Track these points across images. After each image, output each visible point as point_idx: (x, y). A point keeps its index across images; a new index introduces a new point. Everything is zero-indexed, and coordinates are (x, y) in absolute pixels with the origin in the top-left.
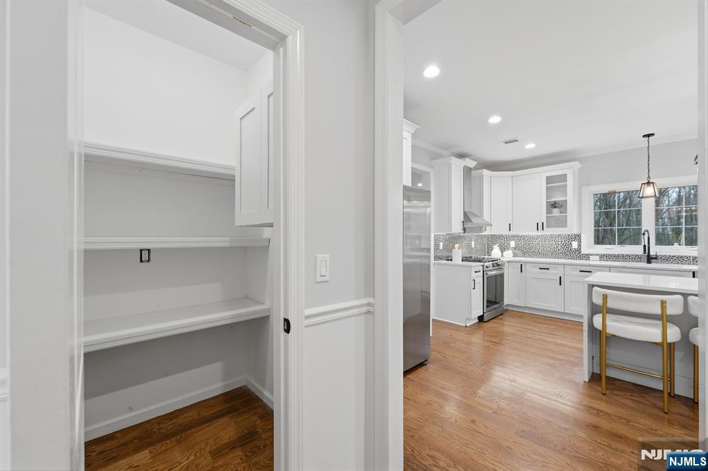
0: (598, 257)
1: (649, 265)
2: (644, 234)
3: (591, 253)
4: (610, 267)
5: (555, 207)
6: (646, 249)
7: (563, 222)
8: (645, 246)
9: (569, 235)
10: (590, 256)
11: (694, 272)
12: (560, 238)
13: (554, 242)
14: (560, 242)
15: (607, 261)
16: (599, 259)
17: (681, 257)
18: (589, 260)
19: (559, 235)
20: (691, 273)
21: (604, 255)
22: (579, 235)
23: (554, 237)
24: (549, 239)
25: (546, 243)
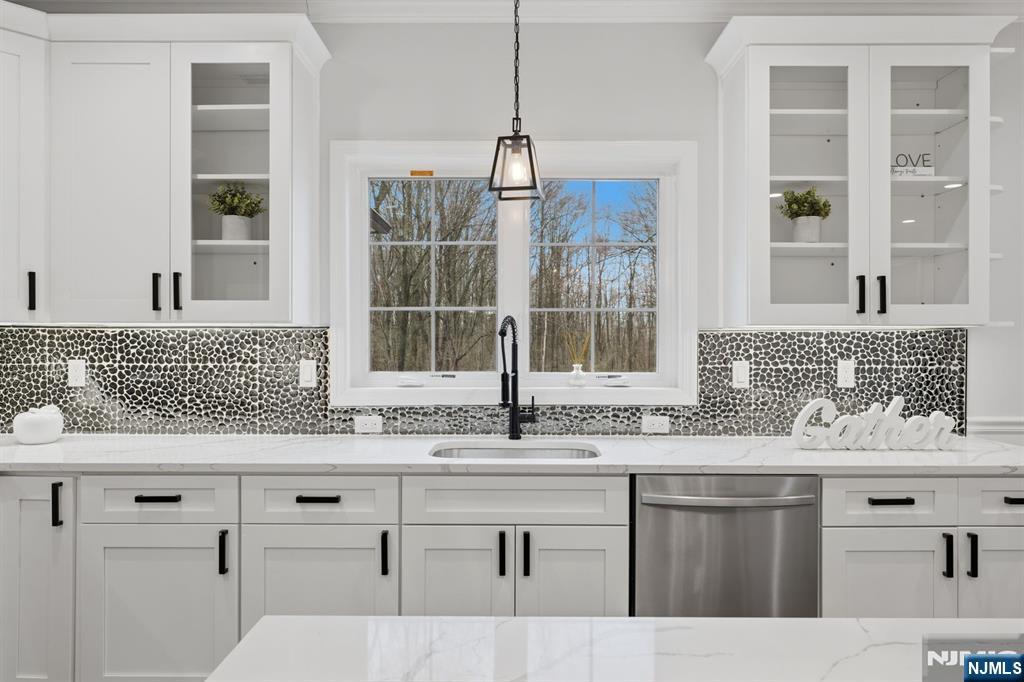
0: (378, 419)
1: (515, 443)
2: (503, 334)
3: (357, 403)
4: (400, 475)
5: (232, 211)
6: (510, 385)
7: (253, 279)
8: (505, 377)
9: (288, 335)
10: (357, 419)
11: (633, 477)
12: (258, 347)
13: (238, 364)
14: (259, 364)
15: (404, 432)
16: (380, 429)
17: (589, 411)
18: (353, 432)
19: (255, 334)
20: (627, 479)
21: (395, 410)
22: (323, 335)
23: (237, 341)
24: (218, 350)
25: (210, 365)
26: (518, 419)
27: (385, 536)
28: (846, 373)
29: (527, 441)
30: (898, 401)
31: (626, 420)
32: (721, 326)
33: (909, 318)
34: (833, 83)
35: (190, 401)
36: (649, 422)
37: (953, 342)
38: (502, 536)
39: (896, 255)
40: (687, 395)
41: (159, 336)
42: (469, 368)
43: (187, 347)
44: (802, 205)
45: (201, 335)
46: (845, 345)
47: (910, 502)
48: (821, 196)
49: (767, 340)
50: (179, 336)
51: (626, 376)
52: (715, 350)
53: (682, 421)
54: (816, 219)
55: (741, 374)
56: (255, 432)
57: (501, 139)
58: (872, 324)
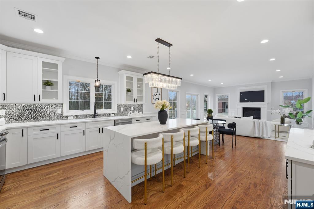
3: (69, 115)
5: (48, 85)
8: (95, 110)
9: (55, 105)
10: (68, 117)
11: (114, 120)
12: (49, 107)
13: (44, 110)
14: (49, 109)
15: (77, 119)
16: (73, 118)
17: (104, 114)
18: (68, 119)
19: (48, 105)
20: (113, 121)
21: (75, 116)
22: (62, 104)
23: (44, 106)
24: (40, 107)
25: (38, 110)
26: (94, 116)
27: (84, 131)
28: (132, 109)
29: (96, 118)
30: (138, 111)
31: (109, 115)
32: (120, 103)
33: (139, 103)
34: (131, 78)
35: (33, 116)
36: (111, 115)
37: (141, 105)
38: (100, 128)
39: (137, 96)
40: (116, 112)
41: (26, 105)
42: (85, 109)
43: (32, 107)
44: (129, 91)
45: (36, 105)
46: (132, 106)
47: (139, 120)
48: (131, 90)
49: (125, 105)
50: (30, 105)
51: (108, 110)
52: (119, 106)
53: (115, 115)
54: (130, 92)
55: (122, 109)
56: (48, 120)
57: (96, 80)
58: (135, 103)
